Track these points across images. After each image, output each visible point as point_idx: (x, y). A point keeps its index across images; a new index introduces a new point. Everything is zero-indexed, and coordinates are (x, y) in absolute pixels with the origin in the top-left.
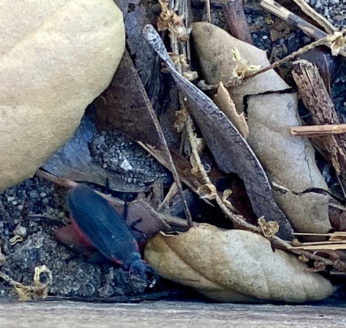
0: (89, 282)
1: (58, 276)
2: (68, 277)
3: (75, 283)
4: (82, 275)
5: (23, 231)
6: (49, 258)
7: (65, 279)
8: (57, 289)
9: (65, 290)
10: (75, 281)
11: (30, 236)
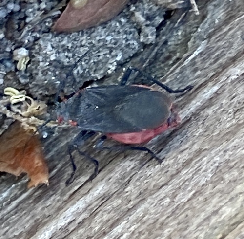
0: (127, 41)
1: (92, 61)
2: (101, 54)
3: (113, 53)
4: (113, 41)
5: (23, 52)
6: (70, 55)
7: (101, 58)
8: (102, 72)
9: (110, 66)
10: (111, 51)
11: (33, 51)
